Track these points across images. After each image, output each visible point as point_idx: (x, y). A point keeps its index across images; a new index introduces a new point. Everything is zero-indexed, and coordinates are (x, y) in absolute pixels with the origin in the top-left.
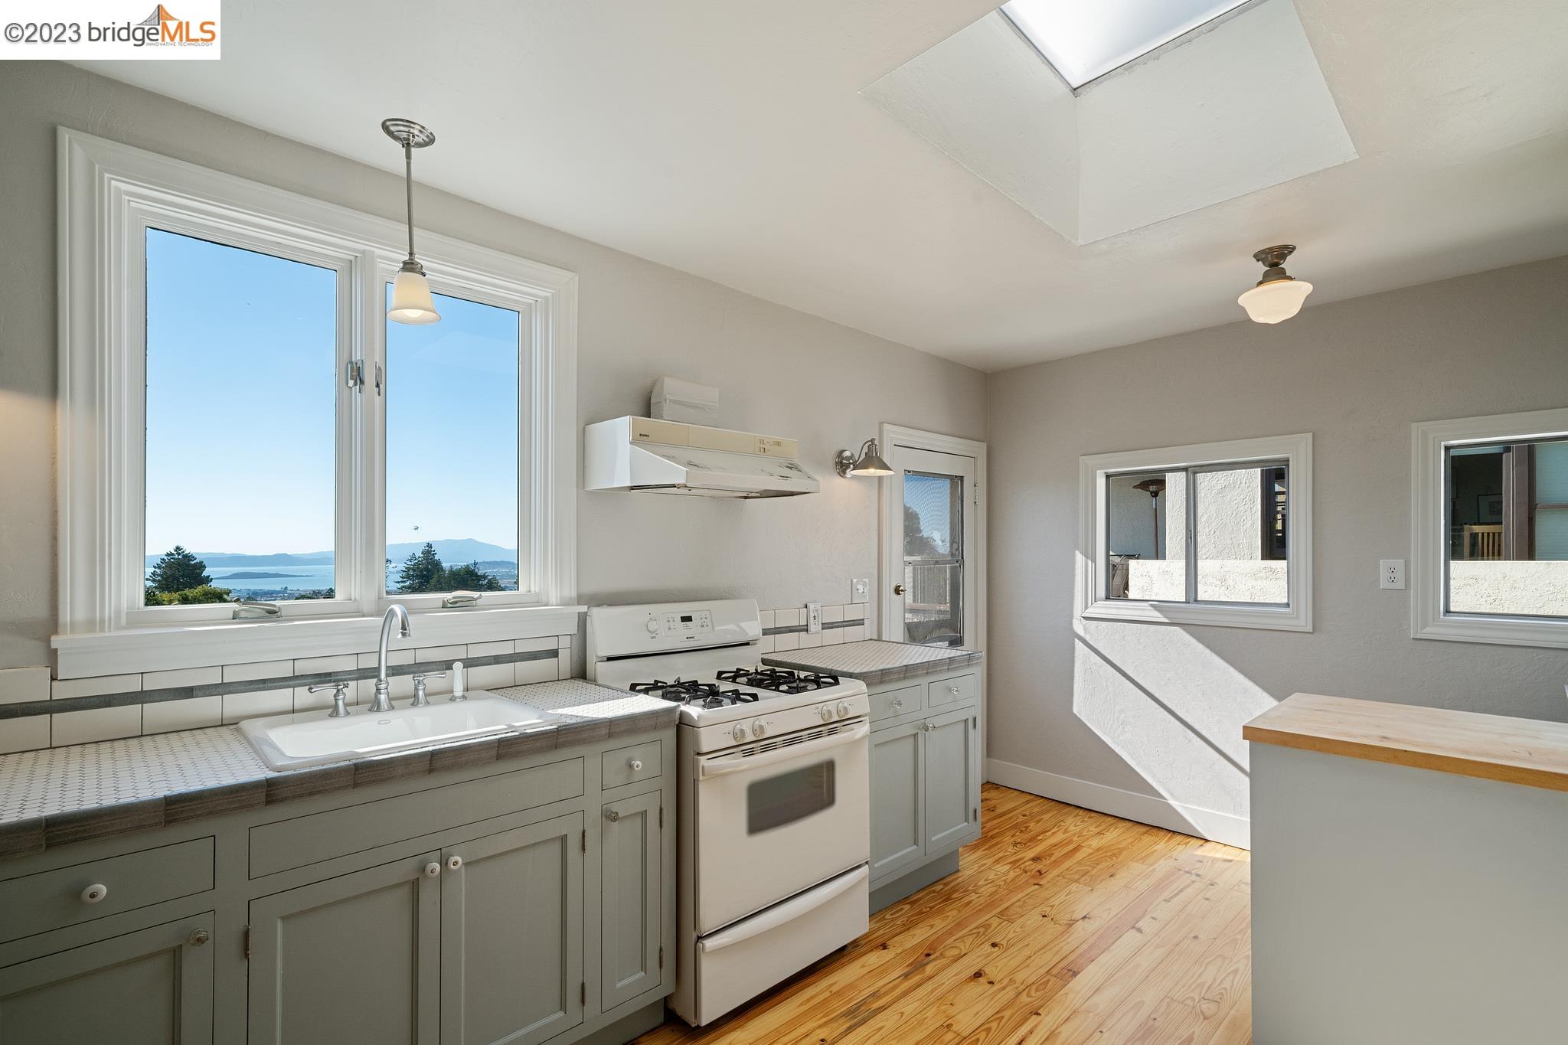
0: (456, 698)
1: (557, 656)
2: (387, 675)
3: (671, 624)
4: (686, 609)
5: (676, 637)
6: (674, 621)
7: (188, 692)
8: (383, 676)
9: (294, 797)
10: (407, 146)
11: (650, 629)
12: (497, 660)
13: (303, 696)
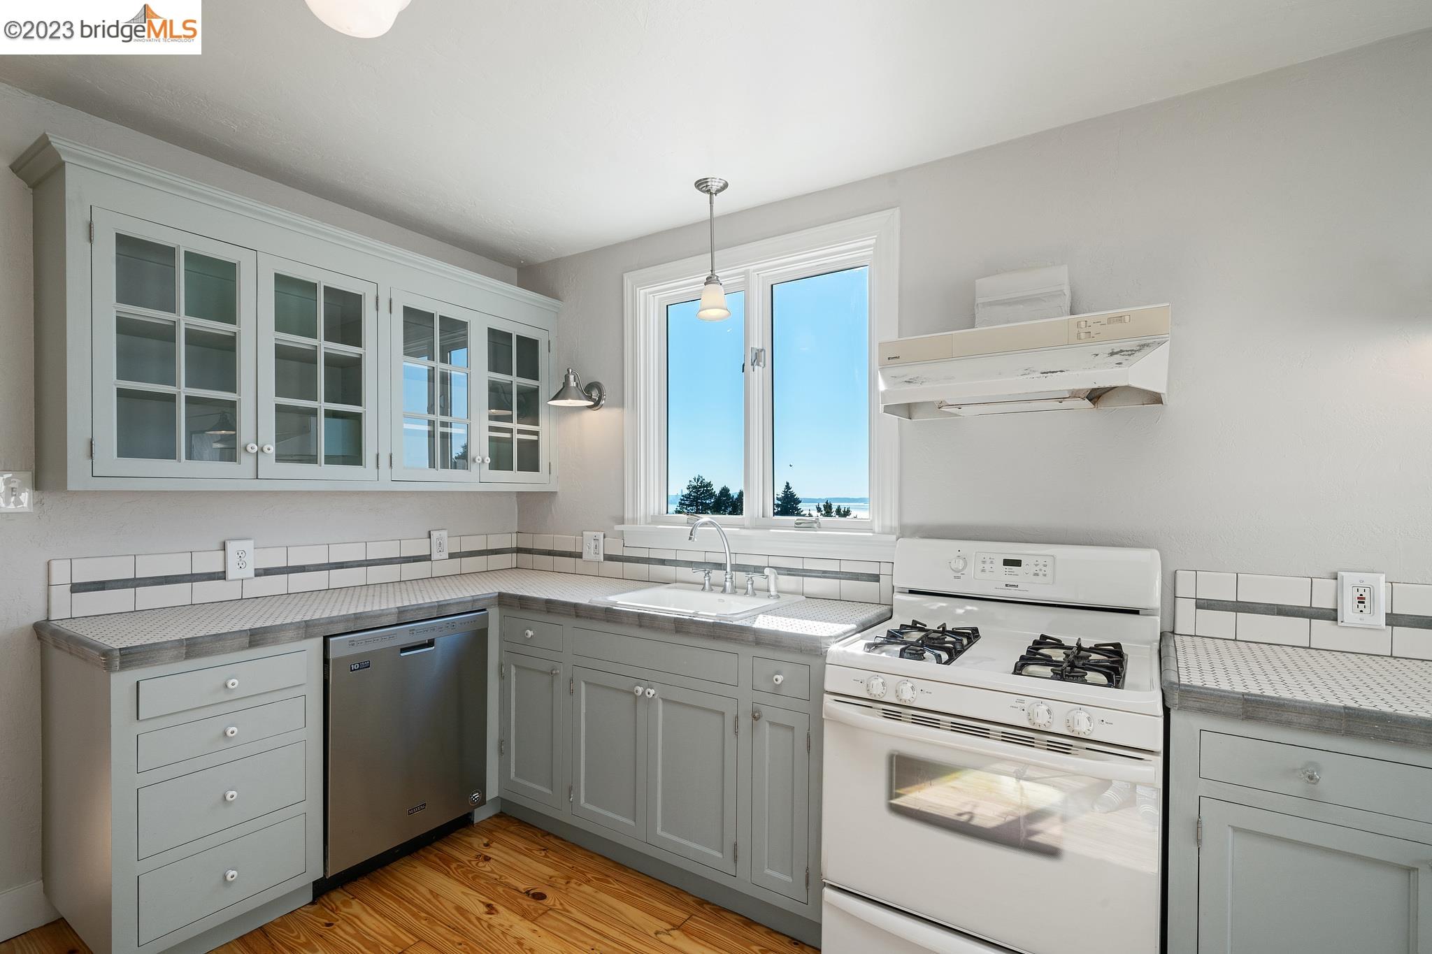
0: (772, 596)
1: (878, 581)
2: (732, 570)
3: (987, 566)
4: (1013, 551)
5: (995, 581)
6: (992, 562)
7: (663, 562)
8: (728, 569)
9: (584, 617)
10: (711, 194)
11: (953, 568)
12: (825, 574)
13: (699, 575)
